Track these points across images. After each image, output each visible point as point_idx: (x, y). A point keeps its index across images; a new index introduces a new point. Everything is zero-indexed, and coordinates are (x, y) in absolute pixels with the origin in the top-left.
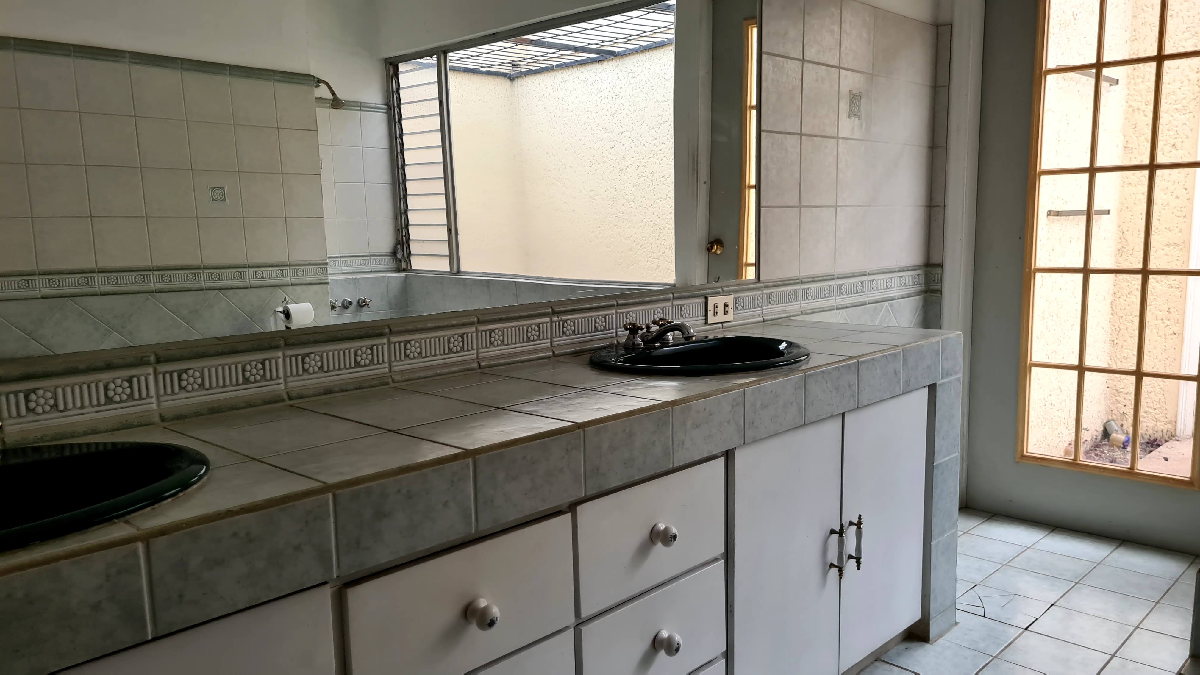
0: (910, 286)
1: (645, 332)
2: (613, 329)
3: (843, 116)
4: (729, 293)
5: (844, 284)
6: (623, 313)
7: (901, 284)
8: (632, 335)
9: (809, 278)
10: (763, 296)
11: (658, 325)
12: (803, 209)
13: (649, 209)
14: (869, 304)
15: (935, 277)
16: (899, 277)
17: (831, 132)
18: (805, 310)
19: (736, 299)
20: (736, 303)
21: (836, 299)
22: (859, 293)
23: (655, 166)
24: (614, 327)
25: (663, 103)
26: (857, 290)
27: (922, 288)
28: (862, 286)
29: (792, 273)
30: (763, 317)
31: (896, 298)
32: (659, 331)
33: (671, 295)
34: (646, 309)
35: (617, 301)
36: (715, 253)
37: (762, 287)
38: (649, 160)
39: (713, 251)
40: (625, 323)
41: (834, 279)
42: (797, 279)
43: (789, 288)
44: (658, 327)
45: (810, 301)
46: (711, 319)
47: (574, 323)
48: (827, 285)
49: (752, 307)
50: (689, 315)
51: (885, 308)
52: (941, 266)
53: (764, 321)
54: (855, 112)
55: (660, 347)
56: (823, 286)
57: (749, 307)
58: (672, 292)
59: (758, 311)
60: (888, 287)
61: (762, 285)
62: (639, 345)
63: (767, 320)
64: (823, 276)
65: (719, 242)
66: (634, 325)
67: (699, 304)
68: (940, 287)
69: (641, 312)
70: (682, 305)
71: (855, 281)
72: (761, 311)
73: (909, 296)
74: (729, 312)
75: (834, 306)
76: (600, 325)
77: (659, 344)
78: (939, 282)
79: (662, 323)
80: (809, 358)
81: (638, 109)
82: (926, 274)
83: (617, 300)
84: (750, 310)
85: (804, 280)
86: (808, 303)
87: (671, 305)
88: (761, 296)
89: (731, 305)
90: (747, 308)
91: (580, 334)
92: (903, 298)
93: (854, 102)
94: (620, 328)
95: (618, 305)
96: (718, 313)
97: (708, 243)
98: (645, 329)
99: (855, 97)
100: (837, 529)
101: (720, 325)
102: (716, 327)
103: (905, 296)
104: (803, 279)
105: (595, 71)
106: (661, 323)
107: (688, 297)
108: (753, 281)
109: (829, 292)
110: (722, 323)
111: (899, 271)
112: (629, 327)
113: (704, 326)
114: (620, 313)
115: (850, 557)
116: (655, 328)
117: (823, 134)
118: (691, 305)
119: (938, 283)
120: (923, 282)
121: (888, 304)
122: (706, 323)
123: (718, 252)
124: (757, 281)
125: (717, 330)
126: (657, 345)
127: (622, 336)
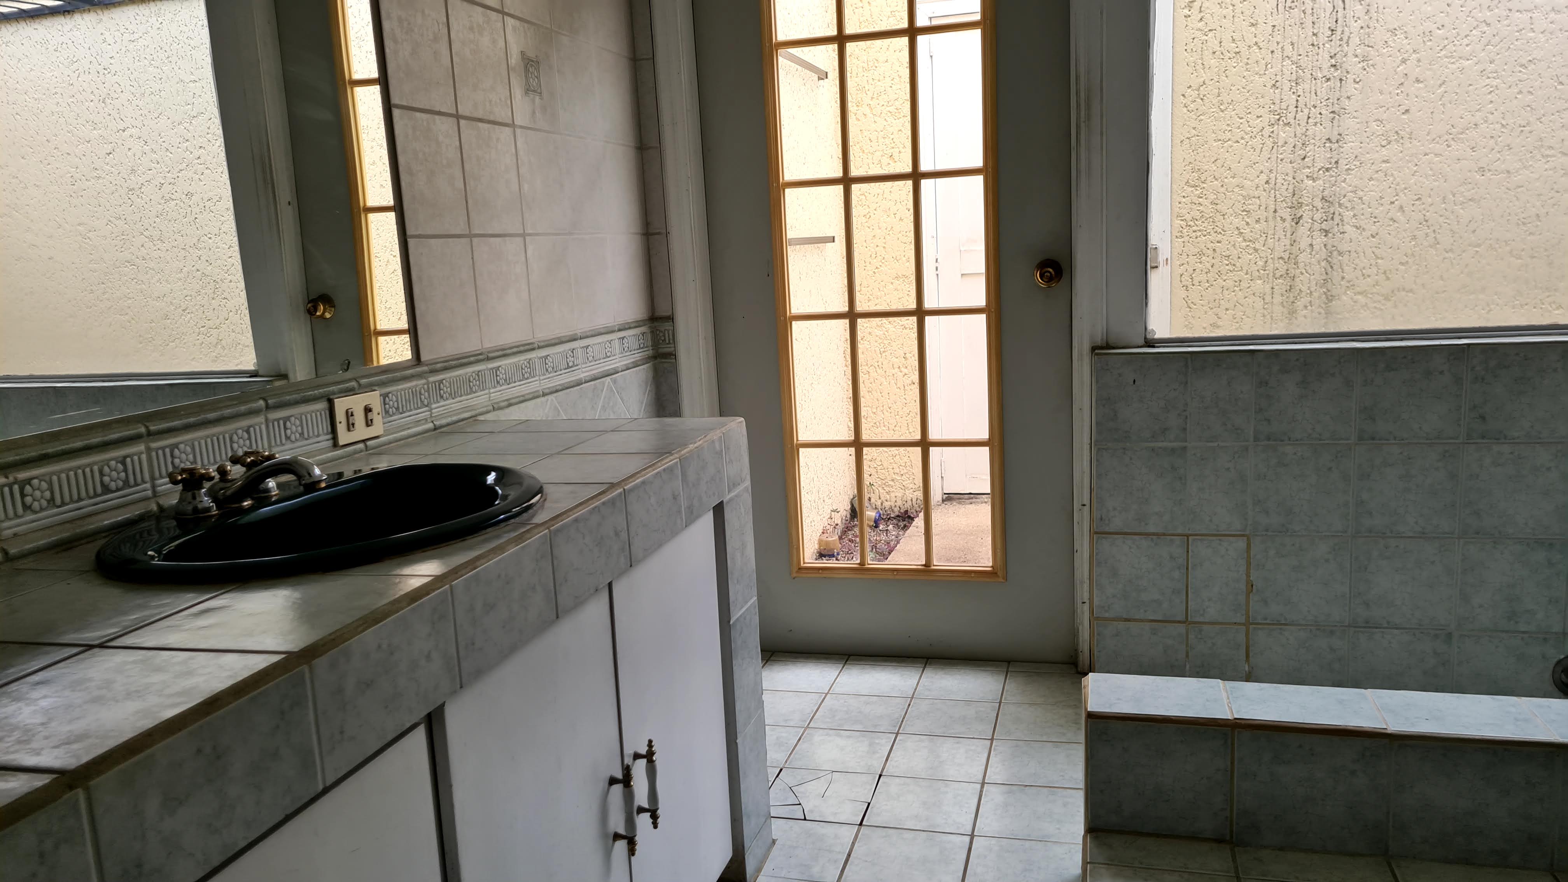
0: (634, 350)
1: (217, 483)
2: (144, 482)
3: (518, 93)
4: (370, 388)
5: (548, 355)
6: (163, 448)
7: (624, 349)
8: (190, 494)
9: (498, 351)
10: (428, 388)
11: (243, 465)
12: (475, 240)
13: (191, 250)
14: (586, 382)
15: (664, 336)
16: (620, 338)
17: (502, 114)
18: (497, 403)
19: (385, 396)
20: (385, 404)
21: (540, 380)
22: (571, 367)
23: (192, 183)
24: (147, 476)
25: (191, 85)
26: (568, 364)
27: (650, 353)
28: (573, 357)
29: (470, 345)
30: (432, 422)
31: (620, 370)
32: (248, 477)
33: (262, 403)
34: (214, 435)
35: (147, 427)
36: (322, 316)
37: (427, 373)
38: (180, 175)
39: (318, 314)
40: (170, 469)
41: (533, 349)
42: (480, 354)
43: (469, 370)
44: (244, 469)
45: (504, 387)
46: (344, 437)
47: (50, 484)
48: (525, 360)
49: (412, 407)
50: (302, 434)
51: (608, 386)
52: (671, 319)
53: (435, 429)
54: (533, 87)
55: (252, 509)
56: (519, 361)
57: (408, 408)
58: (262, 396)
59: (423, 413)
60: (608, 355)
61: (425, 368)
62: (208, 509)
63: (441, 427)
64: (518, 347)
65: (327, 300)
66: (191, 472)
67: (318, 414)
68: (673, 349)
69: (203, 442)
70: (286, 419)
71: (562, 350)
72: (429, 413)
73: (635, 365)
74: (374, 421)
75: (538, 391)
76: (113, 478)
77: (250, 502)
78: (671, 342)
79: (252, 461)
80: (544, 496)
81: (148, 92)
82: (652, 332)
83: (148, 424)
84: (411, 413)
85: (491, 355)
86: (500, 391)
87: (263, 420)
88: (426, 386)
89: (377, 406)
90: (405, 409)
91: (67, 504)
92: (628, 369)
93: (531, 70)
94: (161, 477)
95: (150, 434)
96: (356, 426)
97: (307, 301)
98: (217, 477)
99: (530, 63)
100: (619, 775)
101: (361, 446)
102: (355, 450)
103: (631, 366)
104: (488, 352)
105: (60, 27)
106: (249, 460)
107: (297, 403)
108: (410, 364)
109: (529, 369)
110: (364, 441)
111: (620, 330)
112: (180, 478)
113: (333, 451)
114: (158, 449)
115: (641, 810)
116: (237, 471)
117: (492, 118)
118: (304, 417)
119: (669, 343)
120: (650, 343)
121: (611, 379)
122: (335, 445)
123: (328, 315)
124: (417, 363)
125: (357, 455)
126: (246, 503)
127: (167, 494)
